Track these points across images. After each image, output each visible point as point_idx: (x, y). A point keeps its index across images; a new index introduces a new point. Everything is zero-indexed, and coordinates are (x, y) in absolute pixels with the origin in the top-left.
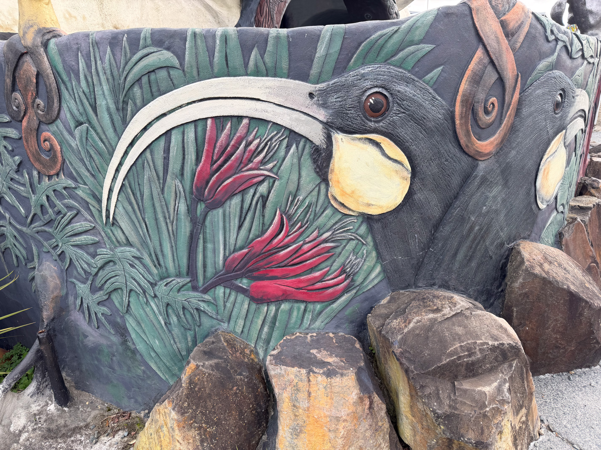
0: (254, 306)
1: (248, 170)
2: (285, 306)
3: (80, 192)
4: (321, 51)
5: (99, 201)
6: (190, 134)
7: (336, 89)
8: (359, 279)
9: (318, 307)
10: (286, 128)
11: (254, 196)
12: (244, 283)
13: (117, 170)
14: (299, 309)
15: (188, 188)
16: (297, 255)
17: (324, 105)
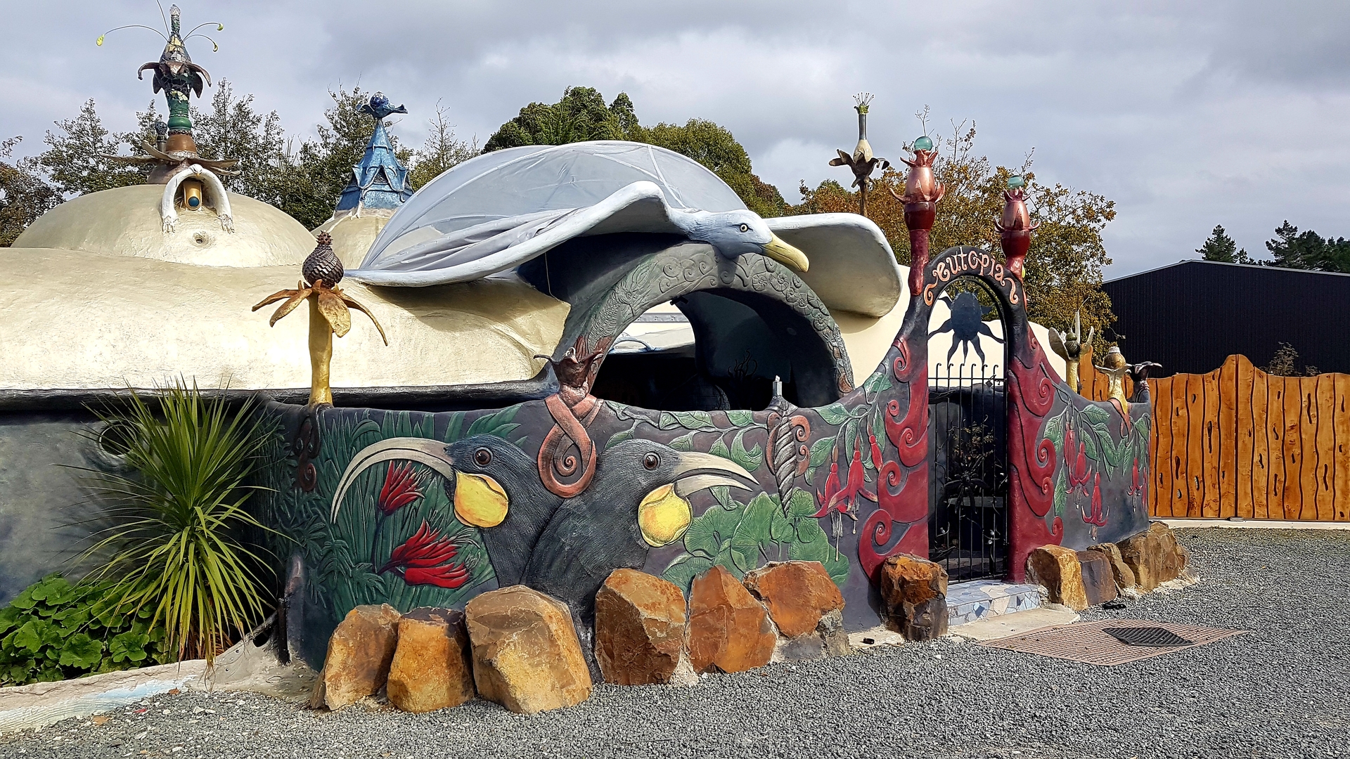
0: (407, 586)
1: (409, 491)
2: (426, 588)
3: (321, 502)
4: (451, 424)
5: (330, 508)
6: (381, 469)
7: (458, 446)
8: (476, 575)
9: (447, 591)
10: (431, 468)
11: (410, 508)
12: (401, 569)
13: (342, 489)
14: (434, 592)
15: (376, 501)
16: (434, 551)
17: (451, 456)
